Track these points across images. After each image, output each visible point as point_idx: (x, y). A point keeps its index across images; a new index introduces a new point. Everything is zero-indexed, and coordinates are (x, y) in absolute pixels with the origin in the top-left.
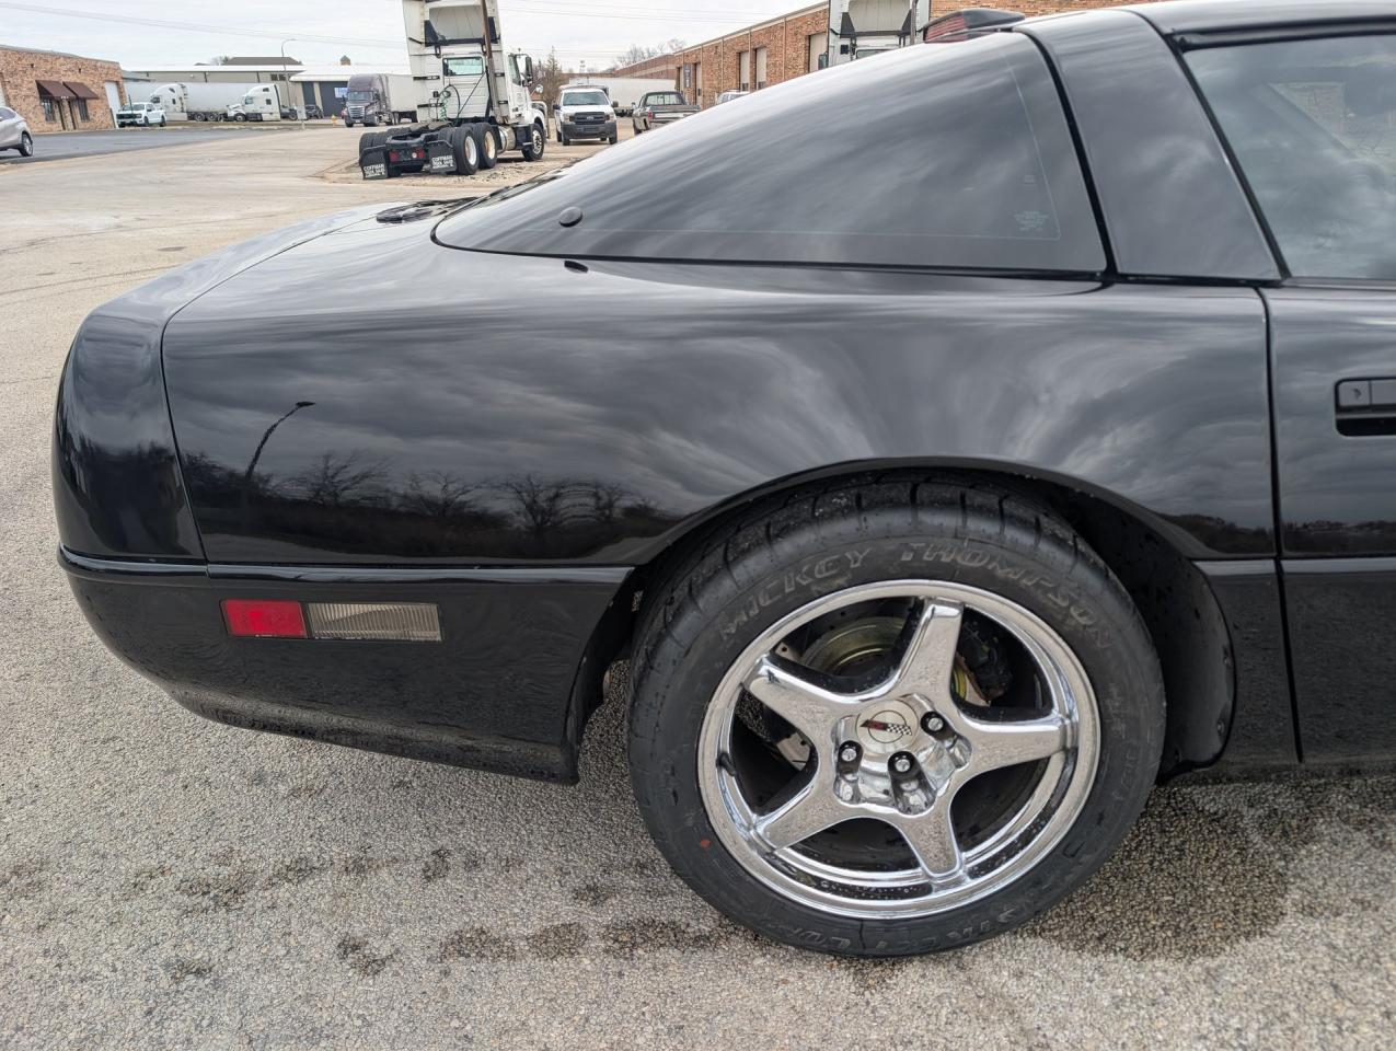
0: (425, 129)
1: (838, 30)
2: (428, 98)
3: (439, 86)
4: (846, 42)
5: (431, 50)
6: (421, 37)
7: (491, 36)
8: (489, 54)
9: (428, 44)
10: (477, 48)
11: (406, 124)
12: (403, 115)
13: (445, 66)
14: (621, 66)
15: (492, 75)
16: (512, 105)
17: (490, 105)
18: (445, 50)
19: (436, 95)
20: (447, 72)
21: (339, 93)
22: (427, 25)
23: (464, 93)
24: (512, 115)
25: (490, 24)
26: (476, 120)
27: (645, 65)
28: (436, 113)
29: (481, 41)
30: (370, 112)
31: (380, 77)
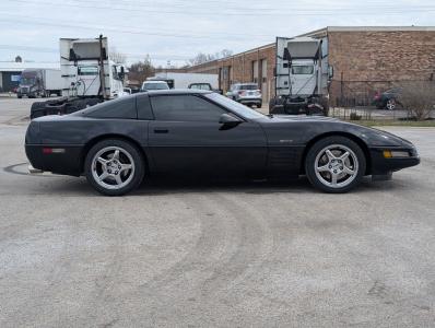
0: (66, 101)
1: (282, 55)
2: (68, 85)
3: (74, 80)
4: (286, 62)
5: (72, 63)
6: (67, 56)
7: (103, 56)
8: (102, 65)
9: (70, 60)
10: (96, 62)
11: (55, 98)
12: (52, 92)
13: (79, 71)
14: (191, 65)
15: (103, 75)
16: (112, 90)
17: (100, 90)
18: (79, 63)
19: (73, 84)
20: (79, 73)
21: (14, 78)
22: (71, 50)
23: (87, 84)
24: (112, 95)
25: (104, 51)
26: (93, 97)
27: (205, 65)
28: (72, 93)
29: (98, 59)
30: (33, 90)
31: (41, 71)
